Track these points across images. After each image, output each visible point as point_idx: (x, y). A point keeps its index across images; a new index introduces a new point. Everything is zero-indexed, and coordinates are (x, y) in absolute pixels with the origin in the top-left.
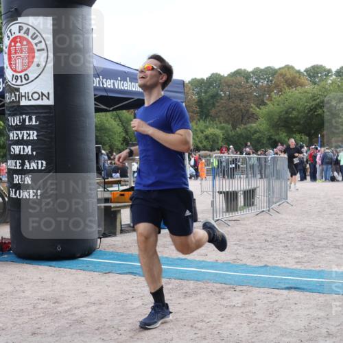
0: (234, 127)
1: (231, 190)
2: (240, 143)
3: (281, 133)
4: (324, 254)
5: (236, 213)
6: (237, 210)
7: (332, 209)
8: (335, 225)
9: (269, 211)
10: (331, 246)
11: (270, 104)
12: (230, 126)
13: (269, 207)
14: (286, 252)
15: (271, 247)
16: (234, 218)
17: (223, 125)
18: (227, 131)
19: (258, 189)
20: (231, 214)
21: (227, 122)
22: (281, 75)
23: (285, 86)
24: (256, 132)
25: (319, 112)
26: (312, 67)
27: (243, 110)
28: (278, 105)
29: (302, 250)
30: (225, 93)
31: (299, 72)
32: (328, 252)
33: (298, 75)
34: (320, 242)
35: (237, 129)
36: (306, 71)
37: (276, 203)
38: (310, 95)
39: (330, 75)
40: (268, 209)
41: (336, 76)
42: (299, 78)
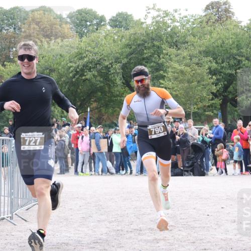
7: (102, 214)
8: (104, 237)
9: (11, 218)
13: (12, 213)
23: (41, 36)
25: (88, 77)
26: (78, 11)
31: (60, 17)
33: (58, 22)
36: (70, 16)
37: (22, 207)
38: (76, 51)
39: (102, 24)
40: (10, 215)
41: (111, 26)
42: (60, 26)
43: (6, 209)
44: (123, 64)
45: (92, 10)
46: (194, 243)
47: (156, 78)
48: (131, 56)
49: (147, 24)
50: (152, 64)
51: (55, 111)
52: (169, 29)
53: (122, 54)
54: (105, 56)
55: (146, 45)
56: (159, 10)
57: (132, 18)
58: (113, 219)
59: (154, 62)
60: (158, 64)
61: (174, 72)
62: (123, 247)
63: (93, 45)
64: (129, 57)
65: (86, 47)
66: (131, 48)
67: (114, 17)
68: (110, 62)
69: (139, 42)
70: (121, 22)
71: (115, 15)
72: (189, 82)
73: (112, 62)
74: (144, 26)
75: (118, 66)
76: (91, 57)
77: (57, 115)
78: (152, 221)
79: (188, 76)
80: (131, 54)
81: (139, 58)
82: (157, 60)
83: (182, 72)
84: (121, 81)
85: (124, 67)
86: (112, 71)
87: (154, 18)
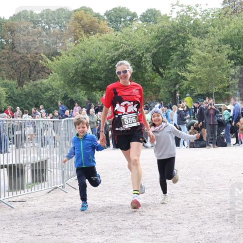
0: (21, 84)
1: (14, 163)
2: (29, 104)
3: (78, 90)
4: (128, 238)
5: (22, 191)
6: (23, 189)
9: (63, 187)
10: (137, 227)
11: (64, 55)
12: (15, 82)
13: (63, 183)
14: (83, 237)
15: (66, 232)
16: (19, 198)
17: (6, 81)
18: (11, 89)
19: (49, 161)
20: (15, 193)
21: (11, 77)
22: (76, 18)
23: (82, 33)
24: (47, 89)
26: (113, 9)
27: (31, 63)
28: (74, 56)
29: (102, 233)
30: (7, 41)
31: (98, 15)
32: (133, 234)
33: (97, 19)
34: (123, 222)
35: (25, 86)
36: (107, 14)
37: (71, 177)
38: (112, 43)
39: (134, 19)
40: (62, 185)
41: (142, 21)
42: (98, 23)
43: (59, 180)
44: (153, 53)
45: (125, 8)
46: (219, 204)
47: (181, 64)
48: (160, 46)
49: (173, 18)
50: (178, 53)
51: (96, 96)
52: (192, 22)
53: (151, 45)
54: (137, 47)
55: (172, 36)
56: (182, 6)
57: (160, 13)
58: (149, 186)
59: (180, 51)
60: (183, 52)
61: (198, 58)
62: (158, 209)
63: (127, 38)
64: (158, 47)
65: (121, 40)
66: (159, 39)
67: (144, 13)
68: (142, 52)
69: (166, 34)
70: (150, 17)
71: (145, 11)
72: (210, 66)
73: (143, 52)
74: (170, 19)
75: (148, 55)
76: (126, 48)
77: (99, 99)
78: (182, 186)
79: (210, 62)
80: (159, 44)
81: (167, 47)
82: (182, 49)
83: (204, 58)
84: (151, 68)
85: (154, 56)
86: (143, 60)
87: (178, 13)
